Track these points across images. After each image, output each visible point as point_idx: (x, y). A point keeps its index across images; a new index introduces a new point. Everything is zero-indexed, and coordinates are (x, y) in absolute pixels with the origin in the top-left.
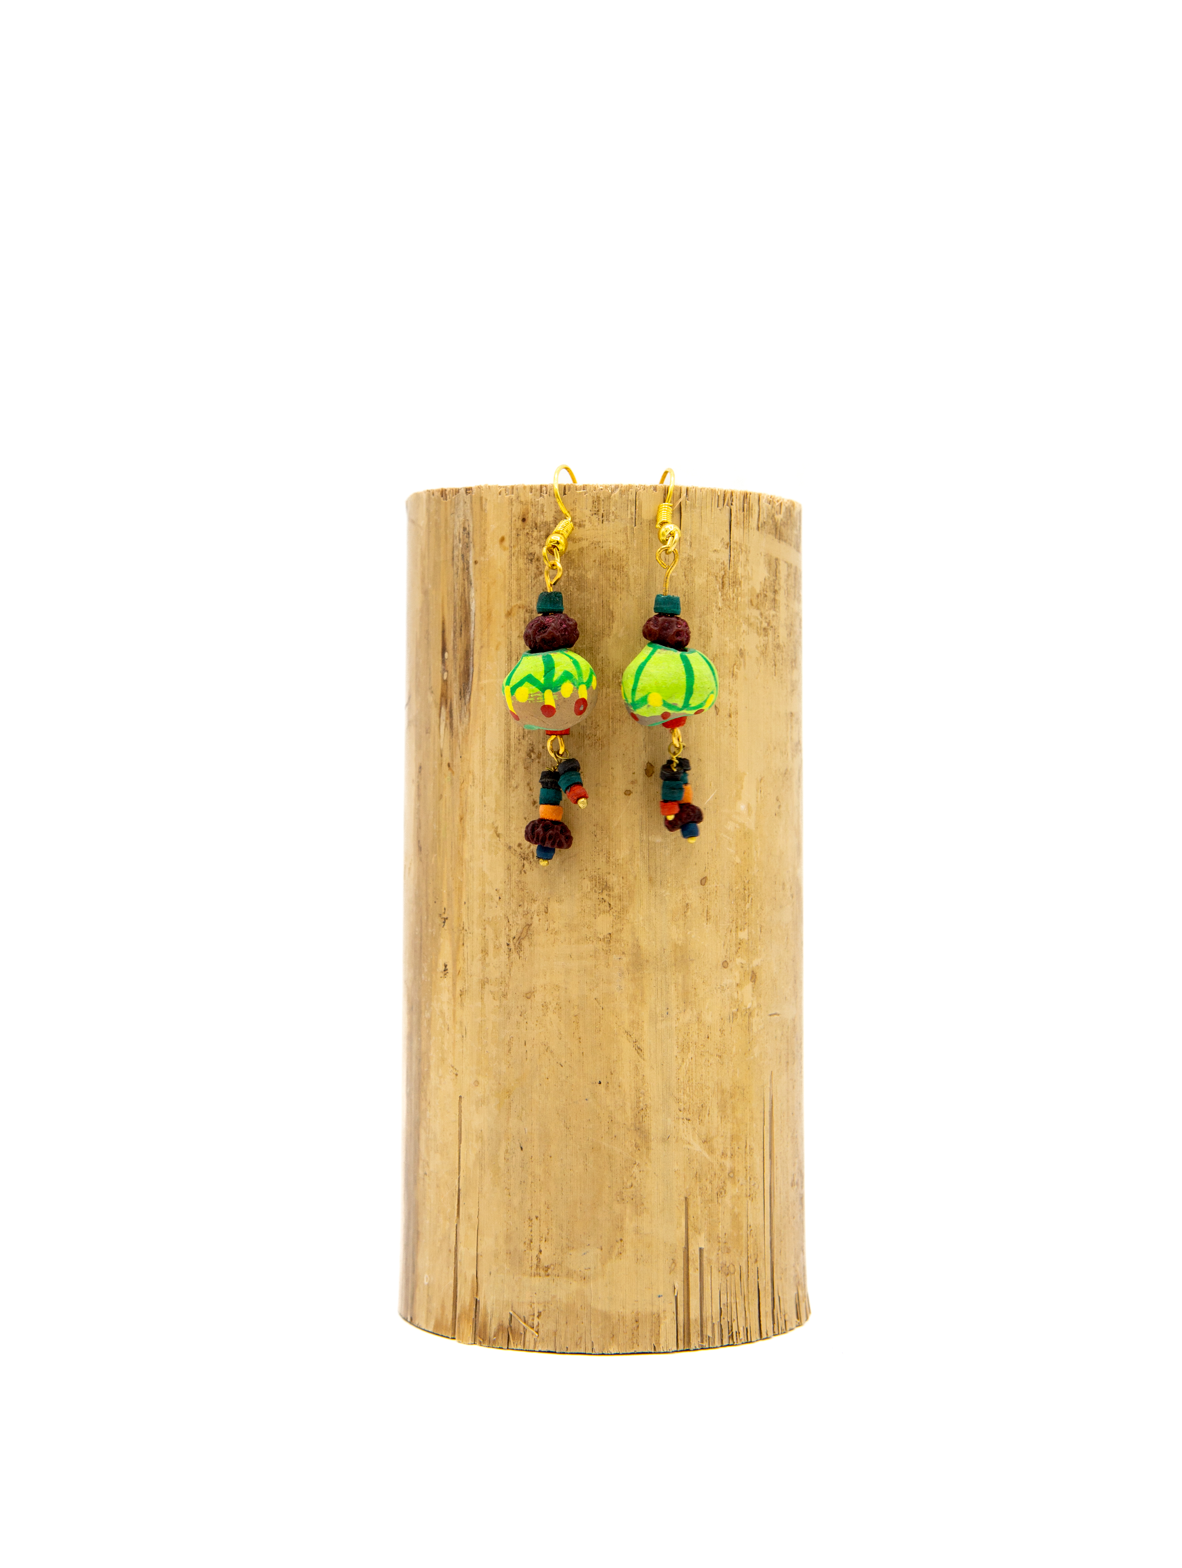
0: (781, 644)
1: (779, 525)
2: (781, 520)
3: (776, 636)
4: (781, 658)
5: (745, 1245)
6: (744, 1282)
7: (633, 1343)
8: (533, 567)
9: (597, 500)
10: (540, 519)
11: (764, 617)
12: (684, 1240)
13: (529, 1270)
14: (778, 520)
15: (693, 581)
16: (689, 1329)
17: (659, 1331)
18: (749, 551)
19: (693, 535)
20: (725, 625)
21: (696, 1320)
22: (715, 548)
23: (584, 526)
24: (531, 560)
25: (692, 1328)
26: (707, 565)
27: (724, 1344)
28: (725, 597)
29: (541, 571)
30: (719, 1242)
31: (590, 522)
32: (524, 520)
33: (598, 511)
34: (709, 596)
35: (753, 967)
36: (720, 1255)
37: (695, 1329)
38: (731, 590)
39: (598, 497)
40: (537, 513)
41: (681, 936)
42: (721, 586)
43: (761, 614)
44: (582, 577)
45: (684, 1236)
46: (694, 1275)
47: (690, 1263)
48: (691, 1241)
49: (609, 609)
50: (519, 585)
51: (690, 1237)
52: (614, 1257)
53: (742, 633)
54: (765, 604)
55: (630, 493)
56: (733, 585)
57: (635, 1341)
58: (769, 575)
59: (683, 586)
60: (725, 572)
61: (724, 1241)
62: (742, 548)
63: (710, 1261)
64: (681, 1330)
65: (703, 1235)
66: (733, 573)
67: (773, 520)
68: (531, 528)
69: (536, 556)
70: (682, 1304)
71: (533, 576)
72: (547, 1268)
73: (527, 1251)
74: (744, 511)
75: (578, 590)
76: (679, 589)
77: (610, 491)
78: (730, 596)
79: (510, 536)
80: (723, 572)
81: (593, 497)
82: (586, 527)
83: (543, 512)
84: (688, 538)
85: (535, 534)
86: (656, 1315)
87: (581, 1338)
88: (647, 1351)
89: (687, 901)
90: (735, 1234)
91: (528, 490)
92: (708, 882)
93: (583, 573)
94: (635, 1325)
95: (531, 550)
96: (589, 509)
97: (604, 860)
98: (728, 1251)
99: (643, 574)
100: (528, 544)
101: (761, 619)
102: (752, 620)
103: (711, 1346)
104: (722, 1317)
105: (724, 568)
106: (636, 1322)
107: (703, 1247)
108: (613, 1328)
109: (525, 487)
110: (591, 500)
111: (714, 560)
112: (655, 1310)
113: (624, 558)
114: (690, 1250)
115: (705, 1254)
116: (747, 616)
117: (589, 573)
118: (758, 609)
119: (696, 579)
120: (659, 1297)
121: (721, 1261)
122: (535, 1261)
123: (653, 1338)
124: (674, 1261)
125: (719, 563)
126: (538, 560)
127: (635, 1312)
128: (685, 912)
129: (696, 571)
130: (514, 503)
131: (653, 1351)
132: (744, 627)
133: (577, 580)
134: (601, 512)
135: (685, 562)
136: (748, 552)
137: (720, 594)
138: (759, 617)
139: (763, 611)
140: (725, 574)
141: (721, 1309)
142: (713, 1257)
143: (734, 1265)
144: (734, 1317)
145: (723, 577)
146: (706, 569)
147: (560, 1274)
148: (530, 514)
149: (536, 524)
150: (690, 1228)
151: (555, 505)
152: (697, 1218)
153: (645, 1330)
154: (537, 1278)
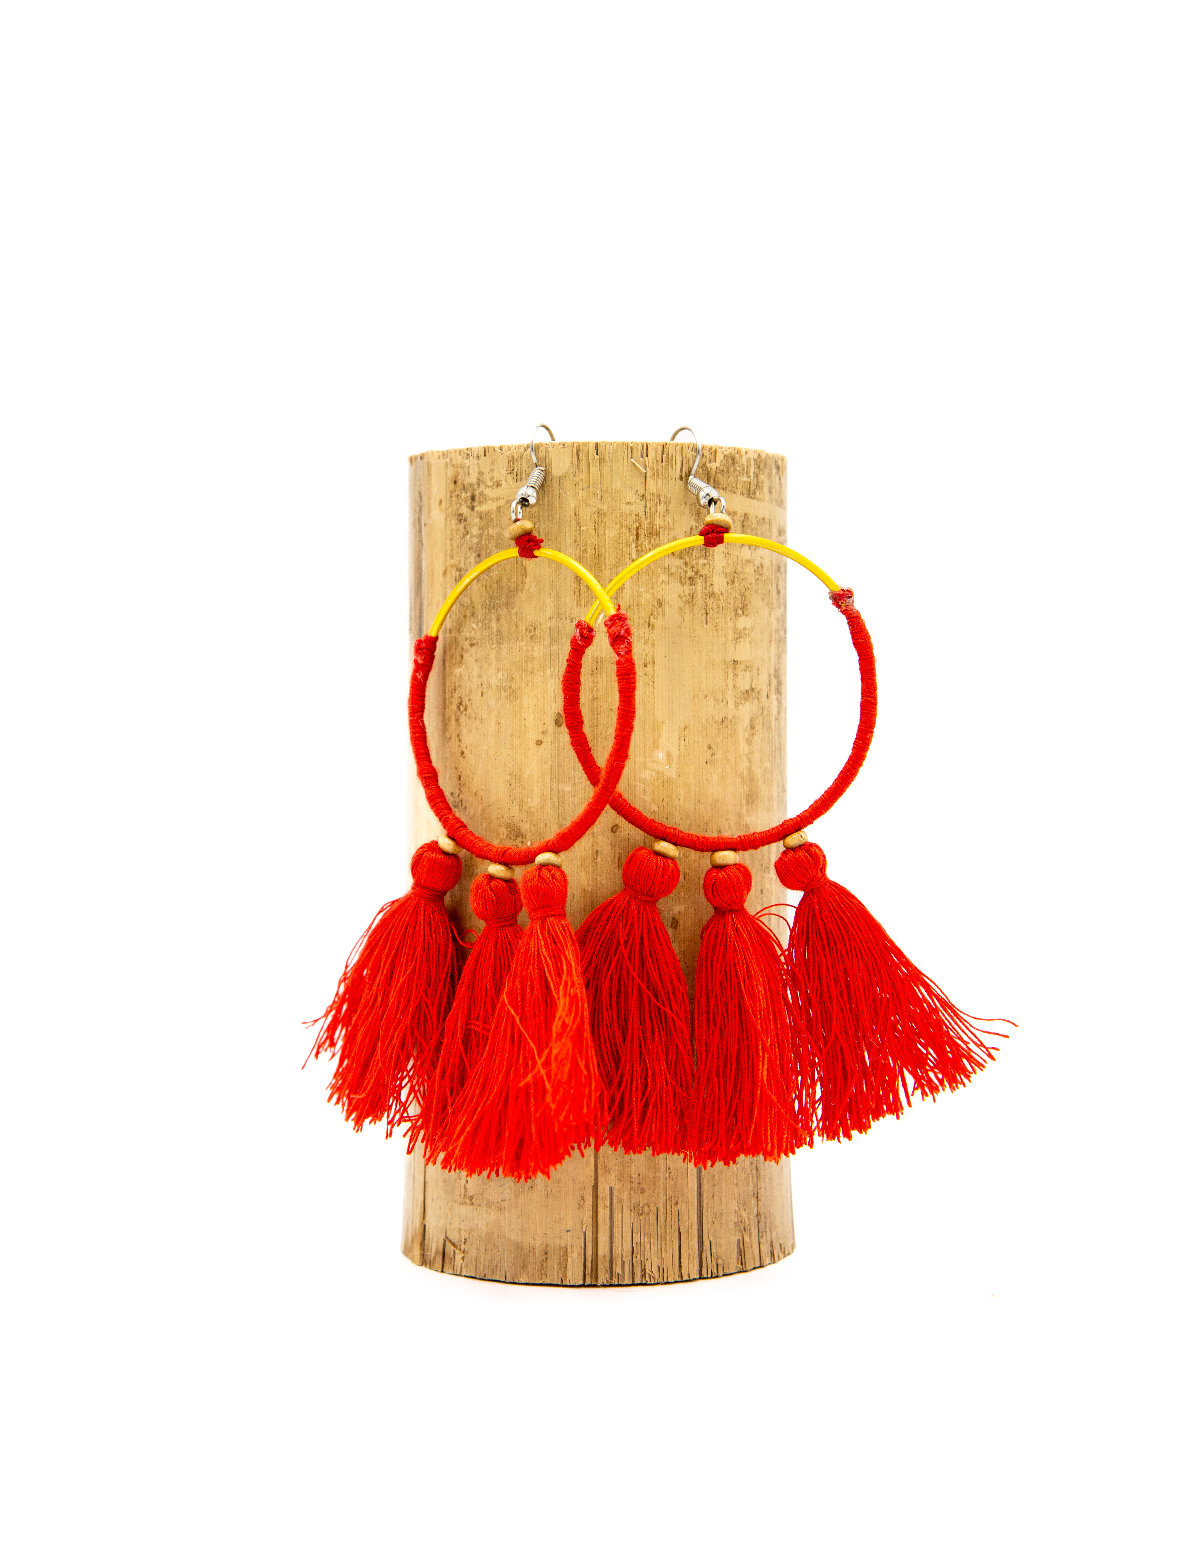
0: (716, 591)
1: (713, 473)
2: (717, 468)
3: (708, 584)
4: (715, 606)
5: (662, 1187)
6: (661, 1224)
7: (542, 1274)
8: (461, 527)
9: (512, 460)
10: (467, 481)
11: (689, 567)
12: (593, 1178)
13: (458, 1198)
14: (711, 469)
15: (604, 534)
16: (597, 1265)
17: (566, 1265)
18: (670, 502)
19: (604, 489)
20: (640, 576)
21: (604, 1257)
22: (628, 501)
23: (501, 485)
24: (460, 520)
25: (600, 1263)
26: (620, 518)
27: (636, 1282)
28: (639, 548)
29: (467, 531)
30: (631, 1182)
31: (506, 481)
32: (455, 482)
33: (513, 470)
34: (621, 548)
35: (673, 914)
36: (632, 1195)
37: (603, 1266)
38: (647, 541)
39: (513, 457)
40: (465, 475)
41: (590, 882)
42: (635, 537)
43: (686, 564)
44: (499, 535)
45: (593, 1174)
46: (604, 1214)
47: (600, 1201)
48: (600, 1180)
49: (522, 565)
50: (452, 545)
51: (599, 1175)
52: (526, 1191)
53: (661, 584)
54: (692, 554)
55: (540, 451)
56: (649, 535)
57: (543, 1273)
58: (697, 524)
59: (593, 540)
60: (640, 523)
61: (637, 1182)
62: (661, 498)
63: (621, 1201)
64: (589, 1265)
65: (613, 1174)
66: (649, 524)
67: (704, 468)
68: (461, 490)
69: (464, 517)
70: (591, 1240)
71: (462, 536)
72: (471, 1198)
73: (458, 1181)
74: (662, 462)
75: (496, 547)
76: (589, 542)
77: (523, 451)
78: (645, 547)
79: (446, 499)
80: (637, 524)
81: (509, 457)
82: (503, 486)
83: (469, 474)
84: (598, 492)
85: (463, 495)
86: (565, 1249)
87: (497, 1266)
88: (554, 1283)
89: (597, 848)
90: (651, 1176)
91: (458, 453)
92: (620, 830)
93: (500, 531)
94: (544, 1257)
95: (460, 512)
96: (505, 469)
97: (518, 808)
98: (643, 1191)
99: (553, 529)
100: (458, 505)
101: (685, 568)
102: (673, 570)
103: (620, 1283)
104: (634, 1256)
105: (639, 520)
106: (545, 1254)
107: (613, 1186)
108: (524, 1258)
109: (455, 451)
110: (506, 461)
111: (628, 512)
112: (563, 1244)
113: (536, 514)
114: (600, 1188)
115: (615, 1193)
116: (667, 566)
117: (505, 531)
118: (681, 558)
119: (607, 533)
120: (568, 1231)
121: (633, 1201)
122: (463, 1191)
123: (561, 1272)
124: (583, 1198)
125: (633, 515)
126: (465, 520)
127: (544, 1245)
128: (595, 859)
129: (607, 524)
130: (449, 466)
131: (560, 1283)
132: (664, 577)
133: (495, 538)
134: (515, 470)
135: (595, 516)
136: (668, 502)
137: (634, 545)
138: (683, 566)
139: (688, 561)
140: (640, 526)
141: (633, 1248)
142: (625, 1196)
143: (649, 1206)
144: (648, 1256)
145: (638, 529)
146: (618, 522)
147: (481, 1204)
148: (460, 476)
149: (464, 486)
150: (599, 1166)
151: (478, 467)
152: (608, 1158)
153: (554, 1262)
154: (464, 1206)
